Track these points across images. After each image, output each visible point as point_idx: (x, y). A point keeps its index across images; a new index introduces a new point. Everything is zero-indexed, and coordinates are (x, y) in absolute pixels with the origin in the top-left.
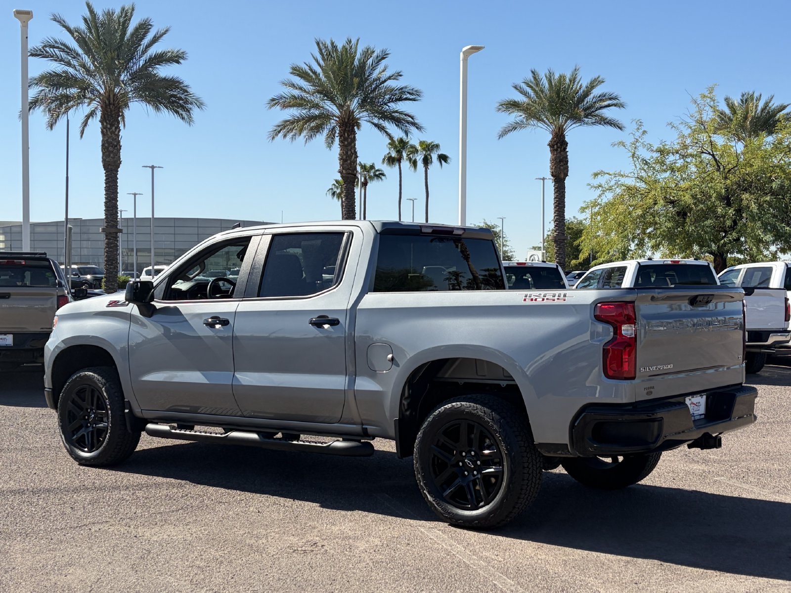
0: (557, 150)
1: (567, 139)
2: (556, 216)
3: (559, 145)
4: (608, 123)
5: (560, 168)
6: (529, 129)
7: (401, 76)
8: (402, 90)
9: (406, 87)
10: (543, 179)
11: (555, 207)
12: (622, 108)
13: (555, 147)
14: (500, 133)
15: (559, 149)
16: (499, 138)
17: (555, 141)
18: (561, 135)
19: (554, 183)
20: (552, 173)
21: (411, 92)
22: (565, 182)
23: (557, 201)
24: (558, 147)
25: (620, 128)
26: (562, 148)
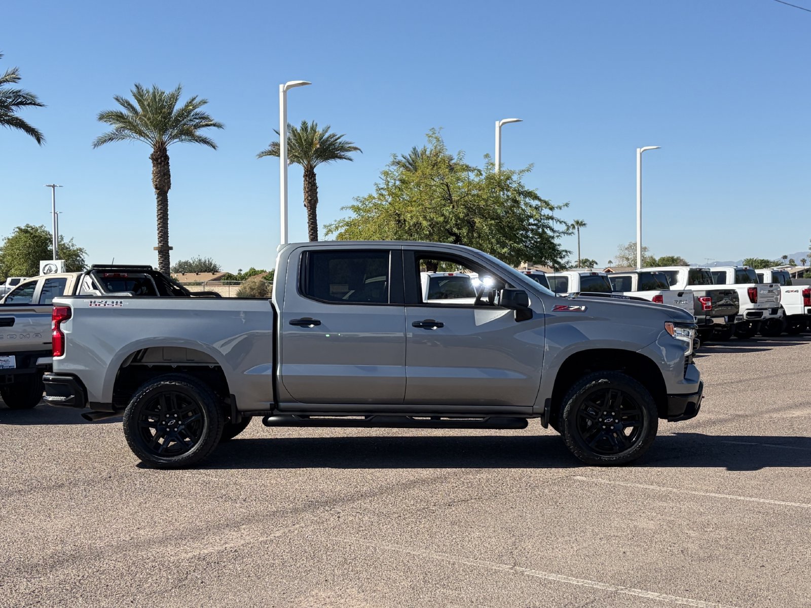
0: (160, 164)
1: (168, 153)
2: (160, 227)
3: (161, 159)
4: (202, 140)
5: (164, 181)
6: (127, 141)
7: (19, 79)
8: (17, 94)
9: (20, 91)
10: (54, 186)
11: (159, 219)
12: (221, 129)
13: (159, 160)
14: (96, 142)
15: (163, 163)
16: (94, 148)
17: (159, 155)
18: (164, 149)
19: (156, 195)
20: (156, 185)
21: (25, 96)
22: (168, 194)
23: (161, 213)
24: (162, 161)
25: (214, 147)
26: (166, 163)
